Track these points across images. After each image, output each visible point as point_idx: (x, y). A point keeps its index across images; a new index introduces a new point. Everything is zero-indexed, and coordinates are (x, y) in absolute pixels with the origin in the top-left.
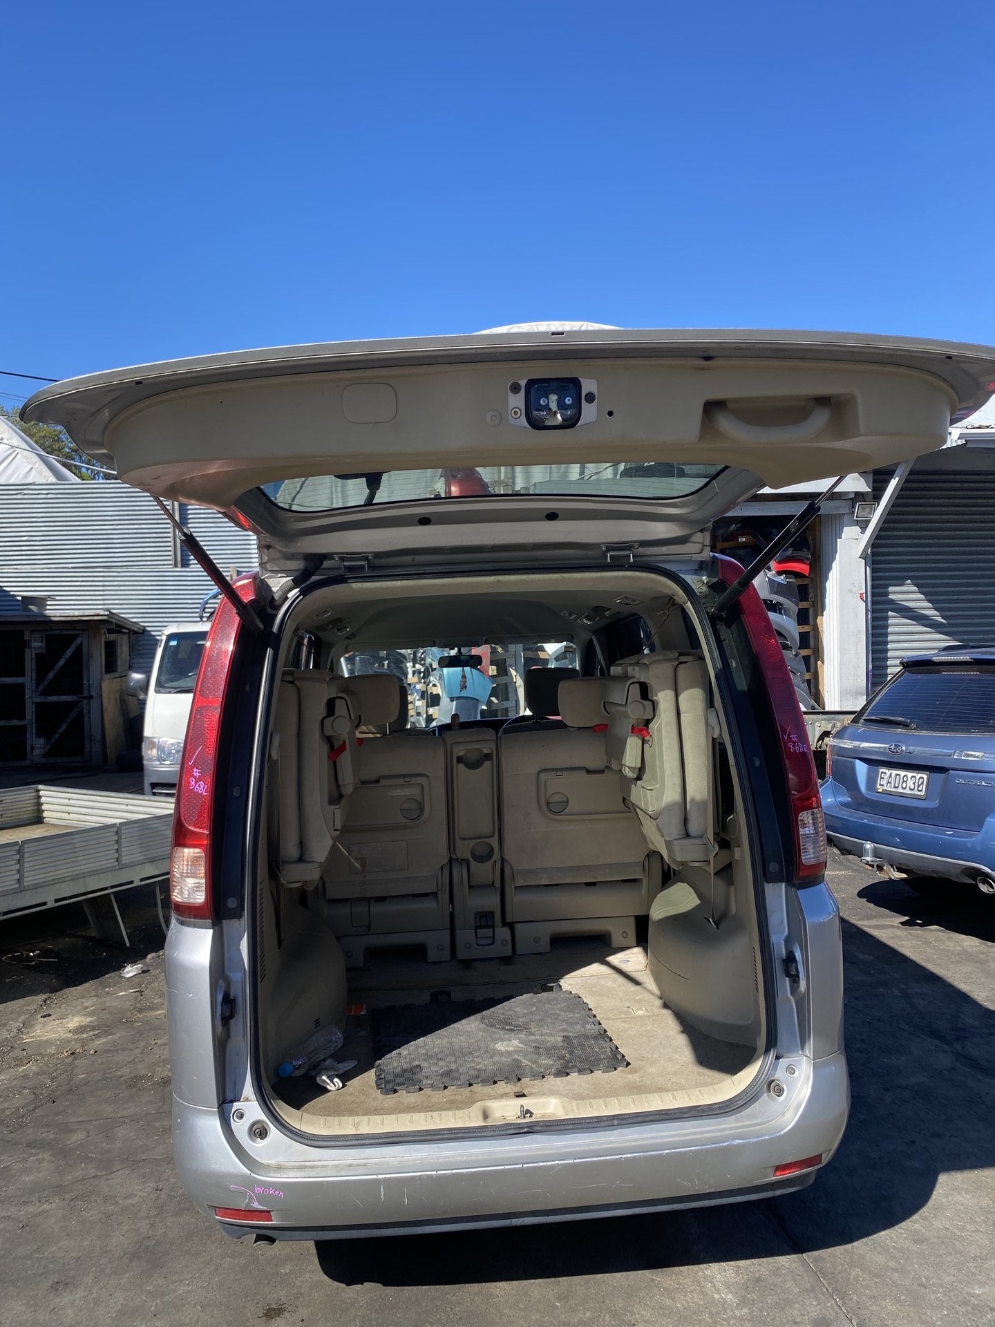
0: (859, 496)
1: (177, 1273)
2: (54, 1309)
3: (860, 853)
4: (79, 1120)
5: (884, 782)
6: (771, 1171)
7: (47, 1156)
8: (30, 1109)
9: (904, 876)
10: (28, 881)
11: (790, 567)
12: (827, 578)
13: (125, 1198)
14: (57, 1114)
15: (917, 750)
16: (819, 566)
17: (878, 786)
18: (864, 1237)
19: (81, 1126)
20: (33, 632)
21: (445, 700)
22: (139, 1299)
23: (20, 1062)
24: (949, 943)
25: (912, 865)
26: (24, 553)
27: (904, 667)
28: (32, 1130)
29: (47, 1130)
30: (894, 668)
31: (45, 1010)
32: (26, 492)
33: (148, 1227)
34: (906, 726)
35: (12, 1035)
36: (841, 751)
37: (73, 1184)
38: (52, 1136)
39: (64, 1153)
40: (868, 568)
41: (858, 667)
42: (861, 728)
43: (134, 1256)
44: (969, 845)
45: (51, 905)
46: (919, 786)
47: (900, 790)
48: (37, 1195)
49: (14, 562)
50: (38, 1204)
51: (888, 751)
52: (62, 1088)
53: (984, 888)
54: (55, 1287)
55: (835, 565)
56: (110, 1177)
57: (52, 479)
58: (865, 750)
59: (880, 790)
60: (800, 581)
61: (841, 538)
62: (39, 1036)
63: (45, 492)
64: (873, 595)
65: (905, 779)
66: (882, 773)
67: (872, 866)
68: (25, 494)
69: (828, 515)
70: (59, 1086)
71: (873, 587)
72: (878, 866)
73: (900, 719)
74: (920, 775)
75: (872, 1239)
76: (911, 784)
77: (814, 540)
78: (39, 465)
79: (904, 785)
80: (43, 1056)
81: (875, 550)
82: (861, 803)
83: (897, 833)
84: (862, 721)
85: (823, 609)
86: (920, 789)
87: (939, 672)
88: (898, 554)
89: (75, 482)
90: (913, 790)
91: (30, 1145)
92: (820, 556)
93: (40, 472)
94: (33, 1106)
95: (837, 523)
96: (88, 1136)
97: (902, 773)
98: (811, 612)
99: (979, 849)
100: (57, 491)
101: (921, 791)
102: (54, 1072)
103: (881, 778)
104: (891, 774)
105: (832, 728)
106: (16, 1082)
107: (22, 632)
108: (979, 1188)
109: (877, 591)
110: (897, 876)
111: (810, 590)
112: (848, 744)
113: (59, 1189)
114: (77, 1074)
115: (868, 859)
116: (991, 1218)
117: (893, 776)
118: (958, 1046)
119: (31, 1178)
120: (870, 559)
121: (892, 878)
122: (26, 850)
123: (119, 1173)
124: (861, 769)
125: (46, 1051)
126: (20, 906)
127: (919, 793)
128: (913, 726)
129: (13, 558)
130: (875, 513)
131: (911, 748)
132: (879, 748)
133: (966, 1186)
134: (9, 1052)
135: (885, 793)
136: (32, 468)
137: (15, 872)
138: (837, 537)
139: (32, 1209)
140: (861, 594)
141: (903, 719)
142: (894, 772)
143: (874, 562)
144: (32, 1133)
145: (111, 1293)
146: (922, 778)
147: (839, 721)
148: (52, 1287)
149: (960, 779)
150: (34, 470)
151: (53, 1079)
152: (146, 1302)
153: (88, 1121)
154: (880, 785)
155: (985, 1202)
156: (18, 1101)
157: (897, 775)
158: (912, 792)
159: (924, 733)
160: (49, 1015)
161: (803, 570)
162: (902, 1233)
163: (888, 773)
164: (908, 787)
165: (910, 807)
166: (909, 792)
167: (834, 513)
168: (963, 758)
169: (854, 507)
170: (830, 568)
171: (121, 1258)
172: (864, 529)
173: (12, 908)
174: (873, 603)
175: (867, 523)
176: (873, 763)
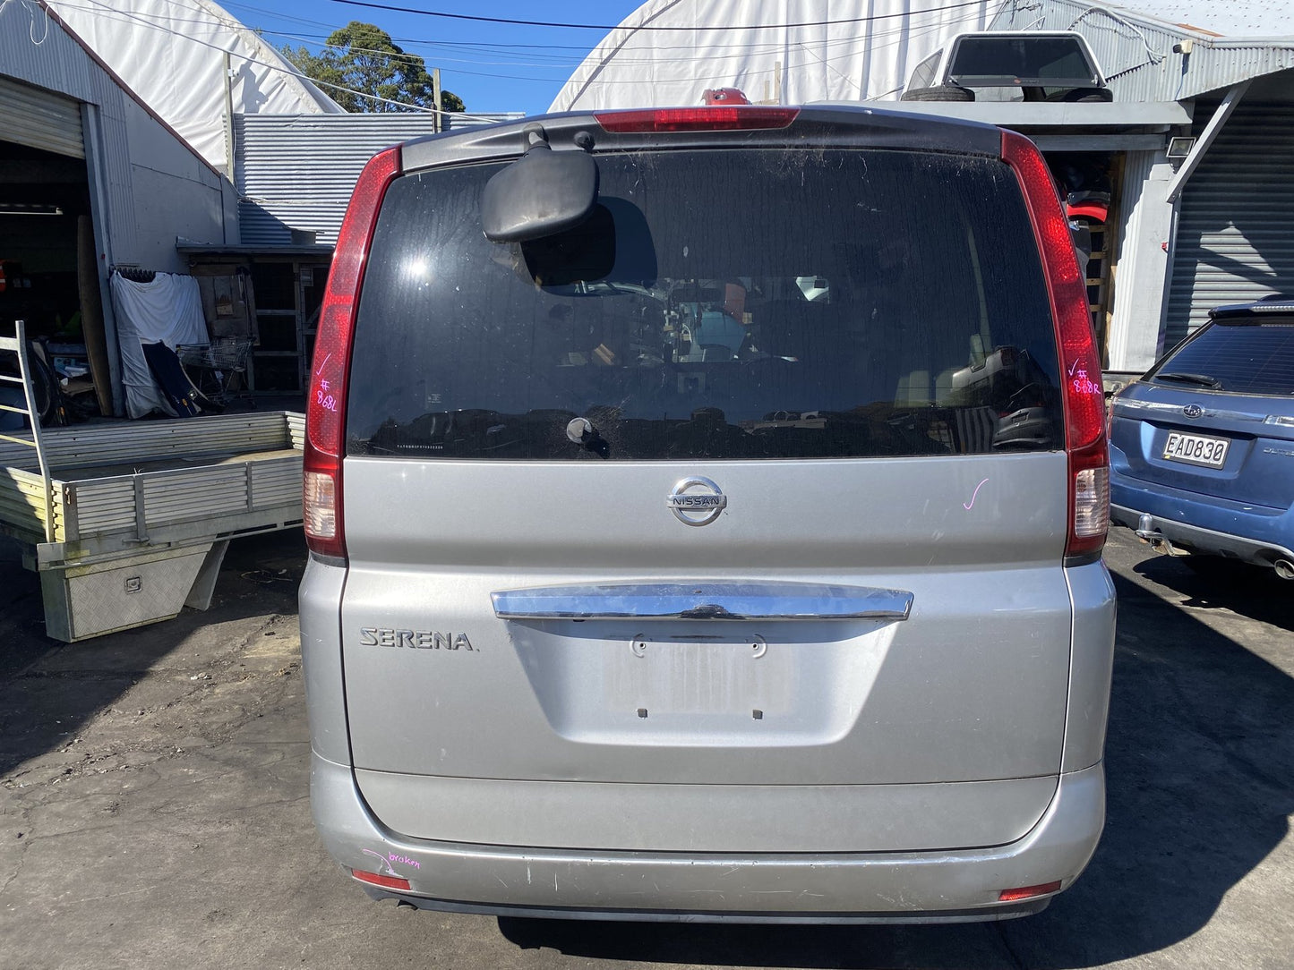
0: (1176, 129)
1: (335, 915)
2: (204, 941)
3: (1134, 524)
4: (279, 740)
5: (1173, 448)
6: (996, 895)
7: (239, 775)
8: (236, 725)
9: (1185, 553)
10: (256, 502)
11: (1083, 211)
12: (1126, 222)
13: (302, 828)
14: (259, 732)
15: (1220, 412)
16: (1119, 209)
17: (1165, 453)
18: (1101, 964)
19: (279, 748)
20: (301, 265)
21: (695, 348)
22: (292, 940)
23: (237, 677)
24: (1228, 628)
25: (1196, 542)
26: (294, 187)
27: (1213, 318)
28: (232, 746)
29: (245, 748)
30: (1198, 319)
31: (272, 628)
32: (294, 124)
33: (319, 861)
34: (1208, 385)
35: (235, 650)
36: (1122, 412)
37: (257, 807)
38: (249, 755)
39: (256, 774)
40: (1176, 213)
41: (1151, 326)
42: (1153, 386)
43: (298, 892)
44: (1271, 524)
45: (280, 527)
46: (1216, 454)
47: (1192, 458)
48: (219, 815)
49: (286, 196)
50: (218, 825)
51: (1182, 413)
52: (270, 707)
53: (1282, 573)
54: (211, 918)
55: (1138, 208)
56: (293, 804)
57: (319, 111)
58: (1153, 412)
59: (1167, 457)
60: (1095, 229)
61: (1147, 178)
62: (260, 653)
63: (312, 124)
64: (1178, 245)
65: (1200, 446)
66: (1172, 437)
67: (1148, 540)
68: (293, 126)
69: (1136, 151)
70: (268, 704)
71: (1179, 236)
72: (1155, 540)
73: (1202, 377)
74: (1219, 442)
75: (1111, 967)
76: (1207, 452)
77: (1116, 181)
78: (306, 96)
79: (1198, 453)
80: (260, 673)
81: (1186, 194)
82: (1142, 470)
83: (1182, 507)
84: (1153, 378)
85: (1118, 256)
86: (1217, 457)
87: (1257, 324)
88: (1214, 199)
89: (341, 114)
90: (1208, 458)
91: (227, 762)
92: (1120, 201)
93: (307, 104)
94: (238, 723)
95: (1143, 160)
96: (283, 758)
97: (1197, 439)
98: (1103, 263)
99: (1282, 528)
100: (324, 124)
101: (1218, 460)
102: (266, 690)
103: (1171, 443)
104: (1183, 439)
105: (1115, 389)
106: (228, 697)
107: (291, 266)
108: (1248, 918)
109: (1182, 241)
110: (1176, 553)
111: (1105, 239)
112: (1134, 404)
113: (241, 811)
114: (287, 695)
115: (1144, 532)
116: (1261, 957)
117: (1186, 441)
118: (1231, 746)
119: (220, 796)
120: (1179, 203)
121: (1171, 554)
122: (253, 472)
123: (303, 800)
124: (1147, 432)
125: (263, 668)
126: (249, 526)
127: (1215, 462)
128: (1218, 385)
129: (285, 191)
130: (1193, 150)
131: (1212, 411)
132: (1172, 409)
133: (1232, 914)
134: (229, 666)
135: (1173, 460)
136: (299, 99)
137: (243, 493)
138: (1144, 176)
139: (211, 829)
140: (1164, 245)
141: (1206, 377)
142: (1187, 438)
143: (1183, 208)
144: (232, 750)
145: (265, 930)
146: (1222, 445)
147: (1124, 382)
148: (208, 917)
149: (1268, 448)
150: (301, 102)
151: (262, 699)
152: (298, 944)
153: (287, 743)
154: (1168, 451)
155: (1255, 937)
156: (226, 716)
157: (1190, 441)
158: (1207, 461)
159: (1231, 394)
160: (273, 634)
161: (1100, 215)
162: (1149, 964)
163: (1179, 437)
164: (1202, 455)
165: (1202, 477)
166: (1203, 460)
167: (1143, 149)
168: (1276, 423)
169: (1167, 142)
170: (1131, 211)
171: (284, 892)
172: (1177, 169)
173: (241, 528)
174: (1177, 254)
175: (1181, 161)
176: (1165, 425)
